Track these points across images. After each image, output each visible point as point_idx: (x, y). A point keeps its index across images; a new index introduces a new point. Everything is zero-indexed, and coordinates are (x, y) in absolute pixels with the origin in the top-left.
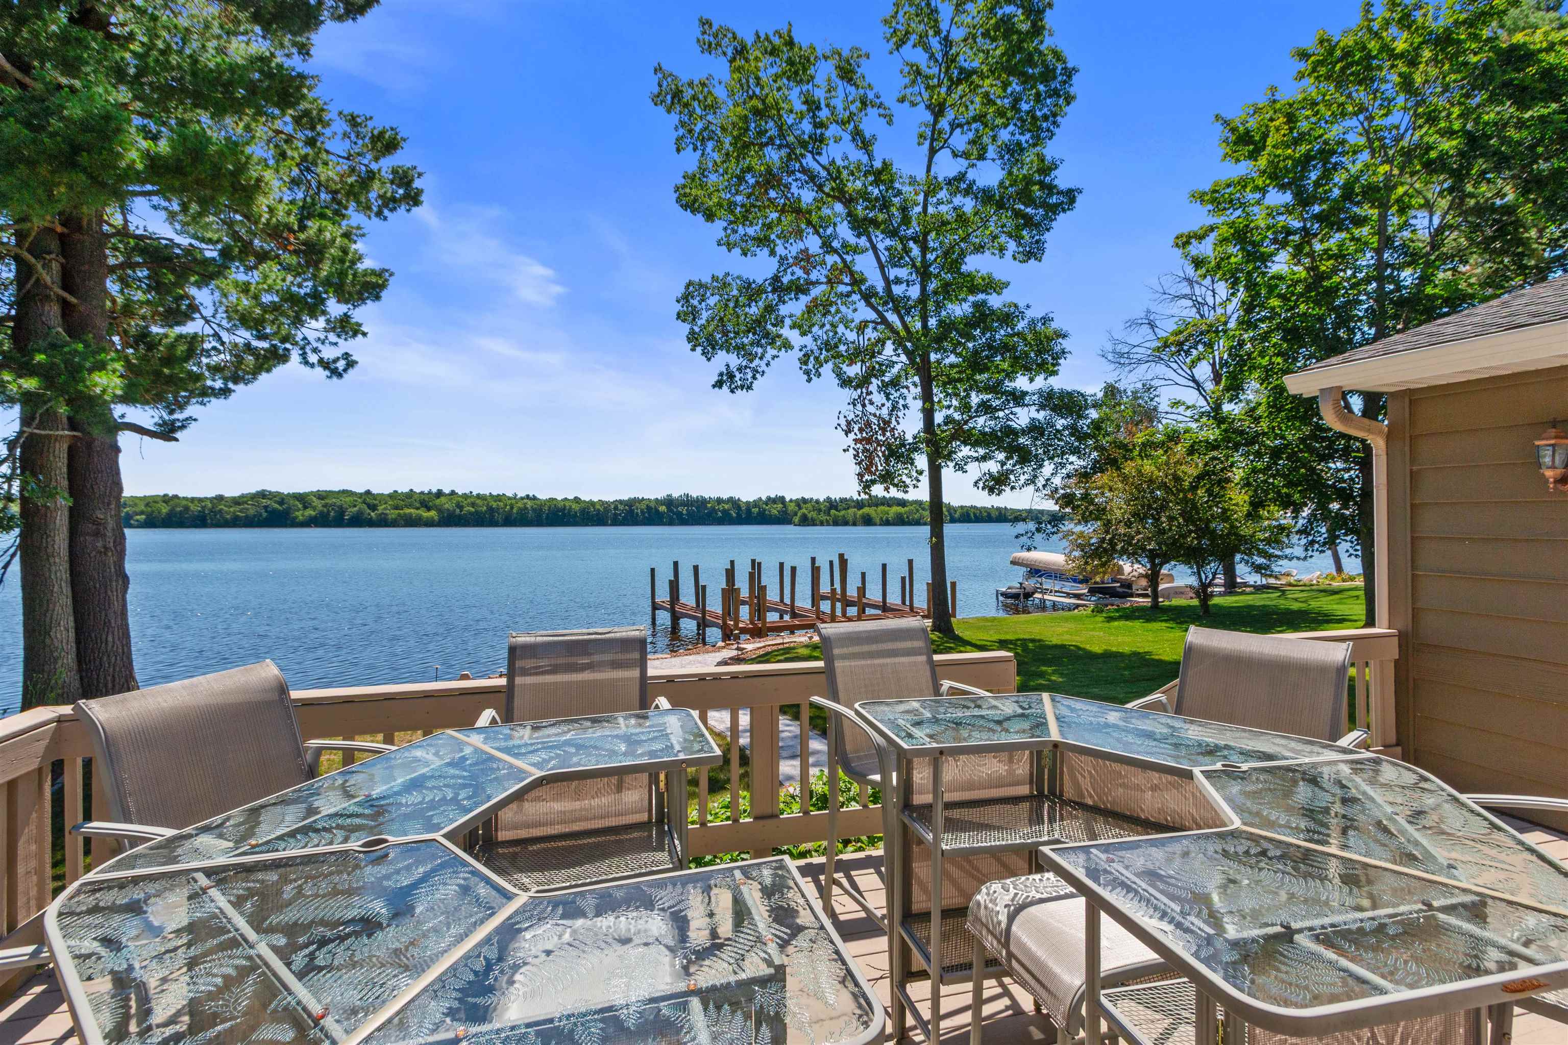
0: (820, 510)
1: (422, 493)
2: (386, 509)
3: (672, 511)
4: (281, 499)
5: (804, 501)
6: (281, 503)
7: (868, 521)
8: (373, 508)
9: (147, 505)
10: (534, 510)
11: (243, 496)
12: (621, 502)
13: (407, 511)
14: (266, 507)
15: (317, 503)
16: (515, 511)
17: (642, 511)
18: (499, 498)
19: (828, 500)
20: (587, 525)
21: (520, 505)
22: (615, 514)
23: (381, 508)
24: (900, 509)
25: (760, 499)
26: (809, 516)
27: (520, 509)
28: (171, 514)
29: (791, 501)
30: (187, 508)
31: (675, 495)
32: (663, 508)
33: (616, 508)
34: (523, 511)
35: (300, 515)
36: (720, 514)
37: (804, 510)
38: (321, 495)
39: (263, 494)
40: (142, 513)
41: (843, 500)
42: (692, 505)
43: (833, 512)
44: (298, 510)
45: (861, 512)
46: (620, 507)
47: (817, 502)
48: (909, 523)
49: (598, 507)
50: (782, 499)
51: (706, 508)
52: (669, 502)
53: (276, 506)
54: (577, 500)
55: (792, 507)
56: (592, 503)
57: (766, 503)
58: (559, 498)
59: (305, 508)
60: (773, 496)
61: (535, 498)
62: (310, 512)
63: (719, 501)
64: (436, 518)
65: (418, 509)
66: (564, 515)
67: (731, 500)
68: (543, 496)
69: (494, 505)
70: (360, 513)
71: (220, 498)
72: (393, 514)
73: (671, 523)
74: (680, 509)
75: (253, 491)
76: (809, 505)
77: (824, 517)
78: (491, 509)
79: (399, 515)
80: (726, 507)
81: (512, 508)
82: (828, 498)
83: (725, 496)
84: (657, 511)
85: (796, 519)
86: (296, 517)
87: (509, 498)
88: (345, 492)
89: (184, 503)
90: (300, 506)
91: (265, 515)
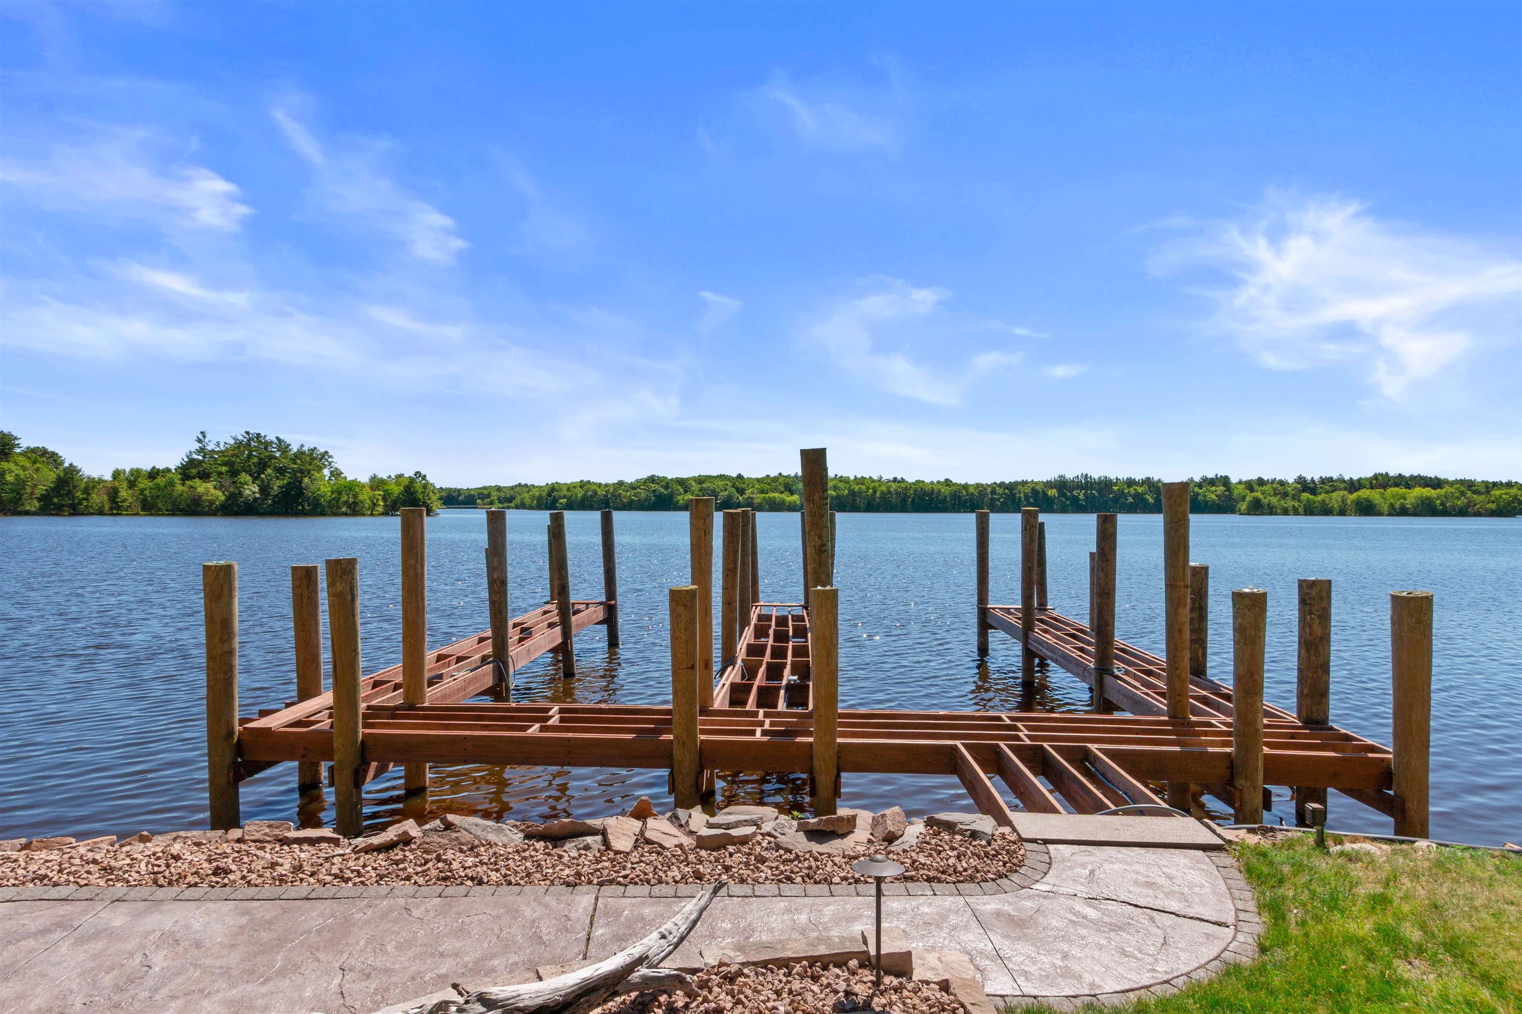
0: (1285, 495)
1: (788, 477)
2: (752, 493)
3: (1064, 495)
4: (666, 483)
5: (1261, 482)
6: (666, 487)
7: (1367, 509)
8: (741, 492)
9: (568, 490)
10: (898, 494)
11: (637, 481)
12: (1002, 485)
13: (772, 495)
14: (654, 491)
15: (695, 487)
16: (878, 494)
17: (1026, 495)
18: (861, 481)
19: (1301, 480)
20: (959, 512)
21: (884, 488)
22: (992, 499)
23: (748, 492)
24: (1428, 492)
25: (1192, 480)
26: (1266, 501)
27: (882, 493)
28: (585, 497)
29: (1240, 482)
30: (595, 493)
31: (1070, 475)
32: (1052, 492)
33: (993, 492)
34: (888, 493)
35: (682, 499)
36: (1130, 500)
37: (1258, 495)
38: (700, 480)
39: (652, 479)
40: (564, 497)
41: (1323, 481)
42: (1092, 488)
43: (1305, 496)
44: (679, 495)
45: (1355, 495)
46: (999, 490)
47: (1282, 483)
48: (1445, 513)
49: (972, 490)
50: (1225, 481)
51: (1111, 491)
52: (1061, 484)
53: (662, 490)
54: (948, 482)
55: (1239, 491)
56: (966, 487)
57: (1200, 485)
58: (927, 481)
59: (686, 492)
60: (1211, 475)
61: (903, 480)
62: (689, 496)
63: (1131, 483)
64: (798, 502)
65: (782, 492)
66: (931, 499)
67: (1148, 482)
68: (911, 479)
69: (856, 488)
70: (730, 497)
71: (621, 483)
72: (758, 498)
73: (1063, 510)
74: (1075, 493)
75: (645, 477)
76: (1267, 488)
77: (1290, 503)
78: (852, 493)
79: (764, 499)
80: (1140, 490)
81: (875, 492)
82: (1300, 478)
83: (1139, 476)
84: (1045, 494)
85: (1243, 506)
86: (678, 502)
87: (873, 481)
88: (721, 476)
89: (594, 487)
90: (682, 490)
91: (653, 498)
